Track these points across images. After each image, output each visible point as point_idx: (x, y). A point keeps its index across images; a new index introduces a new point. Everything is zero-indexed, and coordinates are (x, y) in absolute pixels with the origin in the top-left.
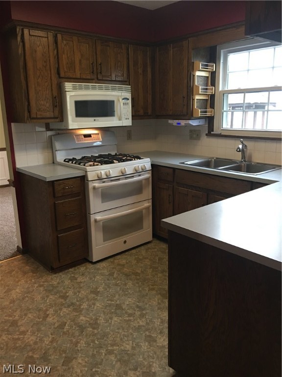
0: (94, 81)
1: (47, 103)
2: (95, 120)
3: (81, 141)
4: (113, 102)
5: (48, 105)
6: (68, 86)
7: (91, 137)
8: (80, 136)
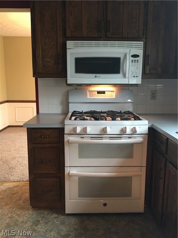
0: (102, 39)
1: (52, 60)
2: (96, 77)
3: (93, 96)
4: (119, 59)
5: (53, 62)
6: (70, 44)
7: (105, 93)
8: (94, 92)
